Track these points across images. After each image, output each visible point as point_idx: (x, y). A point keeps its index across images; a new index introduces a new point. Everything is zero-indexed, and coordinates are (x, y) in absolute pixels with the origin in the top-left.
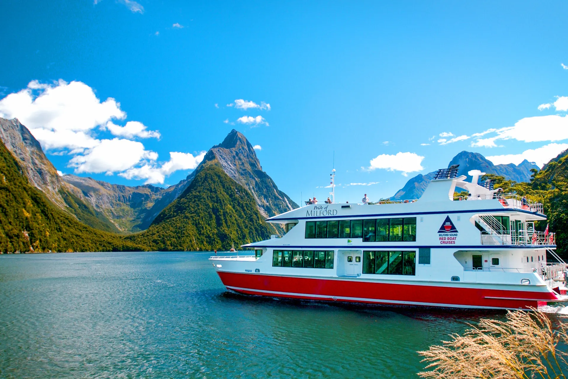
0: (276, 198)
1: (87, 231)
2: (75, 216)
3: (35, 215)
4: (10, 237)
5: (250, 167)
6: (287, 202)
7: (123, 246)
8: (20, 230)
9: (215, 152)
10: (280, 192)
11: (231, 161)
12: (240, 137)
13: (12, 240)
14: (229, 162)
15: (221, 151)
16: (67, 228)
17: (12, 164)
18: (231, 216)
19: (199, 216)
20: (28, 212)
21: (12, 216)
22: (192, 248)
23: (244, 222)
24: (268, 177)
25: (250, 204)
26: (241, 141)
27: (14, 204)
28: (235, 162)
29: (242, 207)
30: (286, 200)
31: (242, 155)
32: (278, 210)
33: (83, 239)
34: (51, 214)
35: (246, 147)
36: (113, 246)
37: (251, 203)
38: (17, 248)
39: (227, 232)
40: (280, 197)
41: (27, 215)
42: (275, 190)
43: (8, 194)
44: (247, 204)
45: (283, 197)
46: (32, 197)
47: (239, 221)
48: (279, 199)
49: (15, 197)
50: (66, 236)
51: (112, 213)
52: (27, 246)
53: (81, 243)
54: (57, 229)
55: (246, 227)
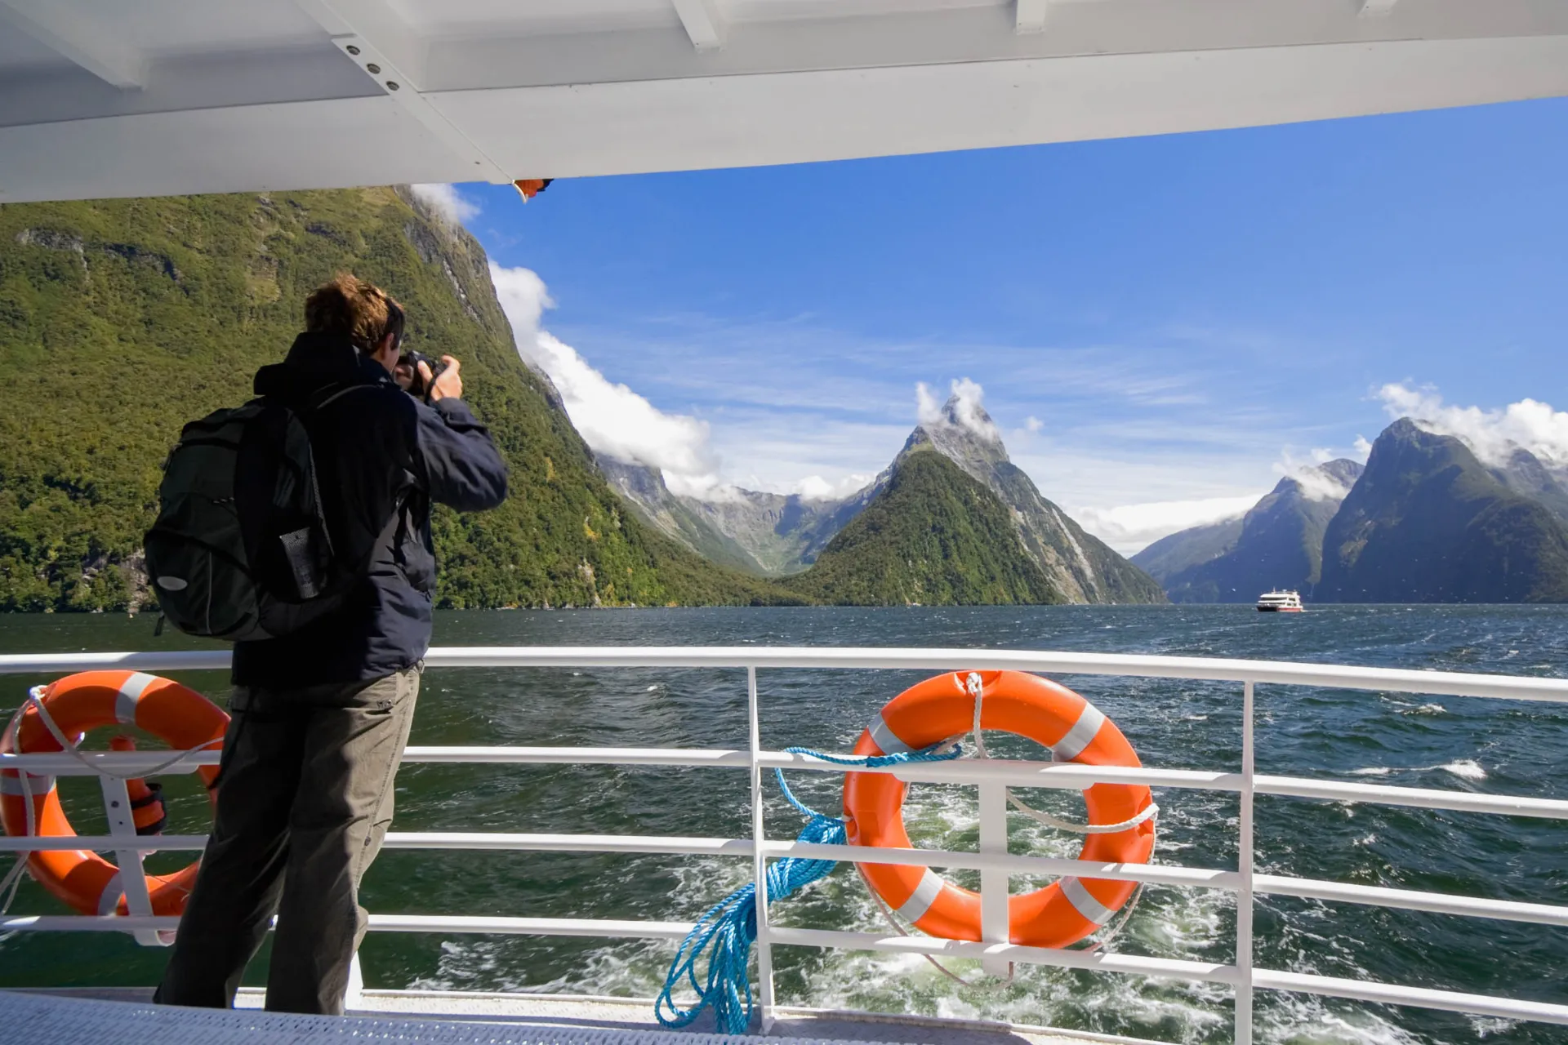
0: (1038, 511)
1: (706, 567)
2: (690, 545)
3: (608, 535)
4: (553, 578)
6: (1058, 517)
7: (771, 597)
8: (576, 565)
10: (1044, 499)
13: (557, 582)
15: (937, 429)
16: (669, 561)
17: (576, 449)
18: (967, 541)
19: (909, 540)
20: (594, 529)
21: (562, 536)
22: (896, 601)
23: (991, 551)
24: (1021, 473)
25: (1001, 519)
27: (568, 513)
29: (987, 524)
30: (1055, 512)
33: (697, 582)
34: (637, 533)
36: (752, 595)
37: (1003, 516)
38: (568, 600)
39: (961, 569)
40: (1044, 510)
41: (590, 534)
42: (1035, 496)
43: (556, 494)
44: (995, 519)
45: (1048, 509)
46: (601, 502)
47: (981, 550)
48: (1043, 513)
49: (568, 500)
50: (665, 576)
51: (752, 539)
52: (587, 595)
53: (694, 589)
54: (648, 563)
55: (996, 561)
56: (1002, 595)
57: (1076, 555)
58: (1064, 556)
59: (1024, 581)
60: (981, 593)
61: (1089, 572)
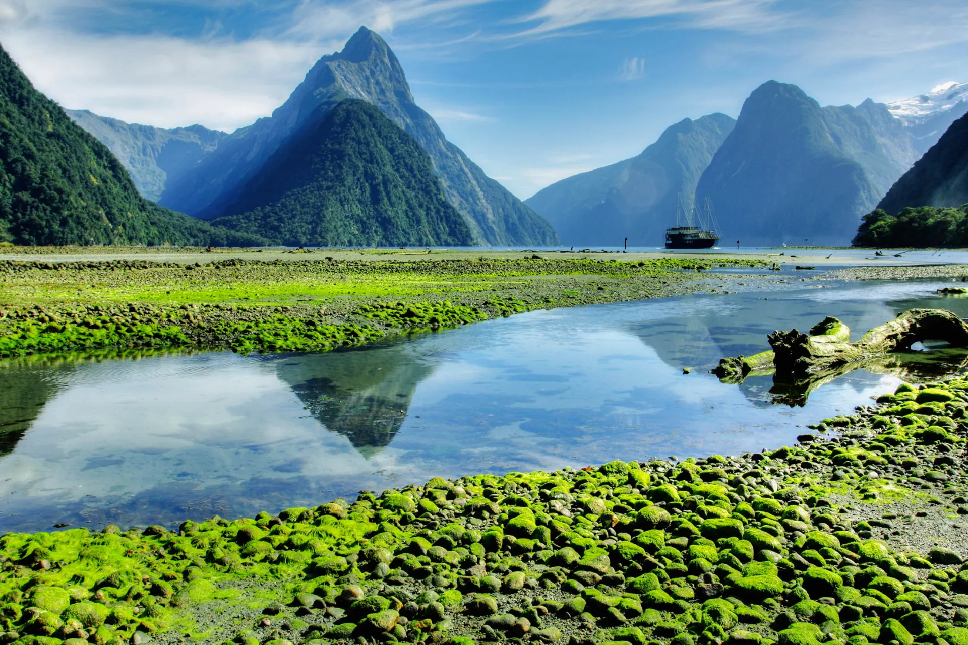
0: (443, 155)
5: (395, 99)
6: (462, 162)
8: (97, 209)
9: (333, 69)
10: (449, 144)
11: (362, 86)
12: (376, 41)
14: (359, 89)
15: (343, 67)
18: (395, 187)
20: (95, 177)
22: (338, 241)
23: (416, 196)
24: (426, 116)
25: (423, 165)
26: (377, 50)
28: (368, 87)
29: (411, 170)
30: (460, 158)
31: (382, 75)
32: (446, 176)
35: (386, 60)
39: (391, 213)
40: (449, 154)
42: (440, 141)
44: (418, 166)
45: (453, 153)
47: (408, 195)
48: (447, 157)
52: (107, 235)
55: (421, 206)
56: (426, 236)
57: (479, 199)
58: (467, 200)
59: (445, 225)
60: (409, 234)
61: (490, 216)
